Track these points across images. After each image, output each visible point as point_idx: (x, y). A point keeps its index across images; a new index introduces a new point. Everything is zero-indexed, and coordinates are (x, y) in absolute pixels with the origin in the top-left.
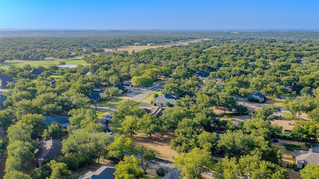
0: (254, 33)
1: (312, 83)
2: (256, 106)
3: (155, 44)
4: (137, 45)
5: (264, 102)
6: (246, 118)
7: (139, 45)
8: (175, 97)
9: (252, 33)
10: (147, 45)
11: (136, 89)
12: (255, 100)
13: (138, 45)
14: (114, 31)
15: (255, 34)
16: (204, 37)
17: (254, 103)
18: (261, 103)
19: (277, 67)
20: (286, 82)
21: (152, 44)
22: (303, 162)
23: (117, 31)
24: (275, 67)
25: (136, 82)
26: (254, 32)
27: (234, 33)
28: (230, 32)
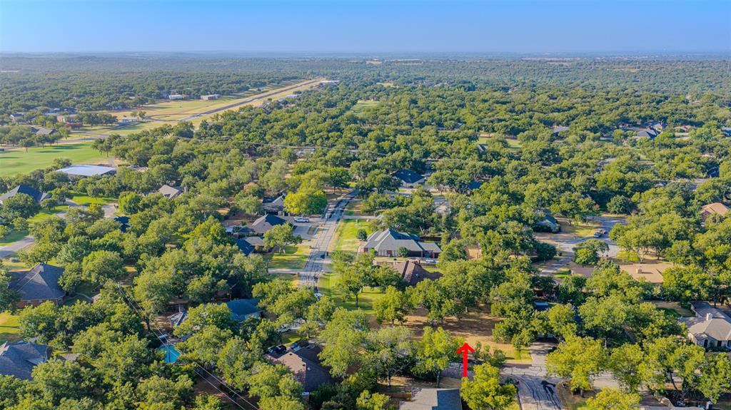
0: (415, 64)
1: (621, 188)
2: (551, 239)
3: (219, 97)
4: (176, 99)
5: (559, 231)
6: (556, 266)
7: (182, 99)
8: (406, 234)
9: (411, 64)
10: (200, 98)
11: (300, 220)
12: (545, 228)
13: (180, 99)
14: (81, 58)
15: (417, 67)
16: (312, 73)
17: (543, 233)
18: (556, 233)
19: (534, 153)
20: (582, 188)
21: (211, 96)
22: (704, 336)
23: (89, 58)
24: (530, 153)
25: (298, 205)
26: (413, 62)
27: (372, 62)
28: (364, 61)
